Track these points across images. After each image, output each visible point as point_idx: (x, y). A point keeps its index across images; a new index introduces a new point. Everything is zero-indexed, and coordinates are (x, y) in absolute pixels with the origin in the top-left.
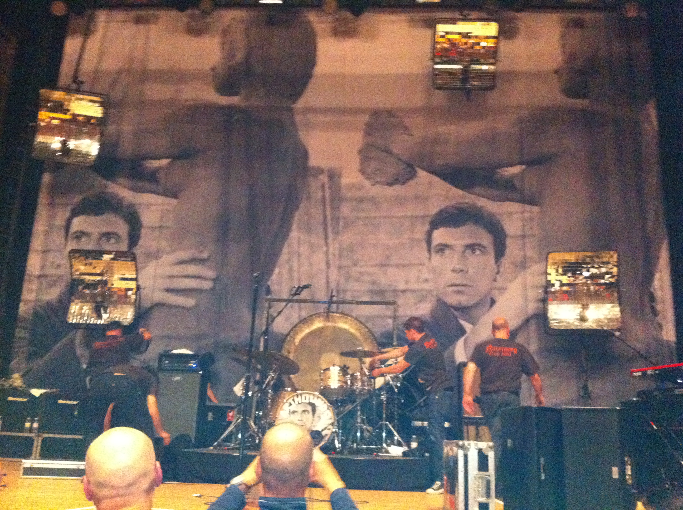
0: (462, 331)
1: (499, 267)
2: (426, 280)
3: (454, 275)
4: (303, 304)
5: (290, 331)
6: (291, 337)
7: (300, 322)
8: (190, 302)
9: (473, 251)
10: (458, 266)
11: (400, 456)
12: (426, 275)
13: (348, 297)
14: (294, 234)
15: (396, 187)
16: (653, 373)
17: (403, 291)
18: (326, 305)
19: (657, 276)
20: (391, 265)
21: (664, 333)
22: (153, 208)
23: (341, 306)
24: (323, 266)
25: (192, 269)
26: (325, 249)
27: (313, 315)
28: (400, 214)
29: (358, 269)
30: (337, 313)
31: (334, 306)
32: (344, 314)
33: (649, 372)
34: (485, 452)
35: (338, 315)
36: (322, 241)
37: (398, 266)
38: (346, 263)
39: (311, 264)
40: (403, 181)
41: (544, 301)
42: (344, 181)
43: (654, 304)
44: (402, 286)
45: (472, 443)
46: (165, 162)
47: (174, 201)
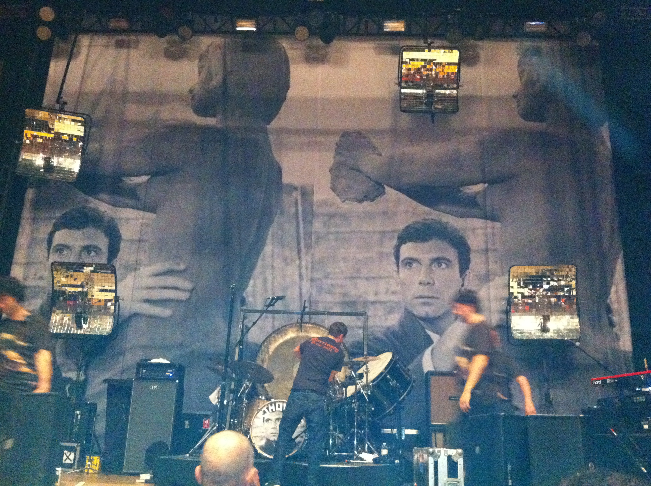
0: (430, 342)
1: (463, 280)
2: (394, 293)
3: (421, 287)
4: (277, 316)
5: (264, 341)
6: (265, 347)
7: (274, 332)
8: (167, 312)
9: (439, 265)
10: (424, 279)
11: (371, 463)
12: (394, 287)
13: (320, 308)
14: (268, 249)
15: (365, 203)
16: (612, 381)
17: (373, 303)
18: (300, 316)
19: (613, 289)
20: (360, 278)
21: (621, 343)
22: (132, 222)
23: (313, 317)
24: (296, 278)
25: (170, 281)
26: (298, 262)
27: (285, 326)
28: (370, 229)
29: (330, 282)
30: (309, 323)
31: (306, 317)
32: (317, 325)
33: (608, 381)
34: (455, 459)
35: (310, 325)
36: (295, 254)
37: (367, 279)
38: (318, 275)
39: (284, 277)
40: (372, 197)
41: (507, 313)
42: (316, 198)
43: (610, 315)
44: (371, 298)
45: (442, 450)
46: (143, 179)
47: (153, 216)
